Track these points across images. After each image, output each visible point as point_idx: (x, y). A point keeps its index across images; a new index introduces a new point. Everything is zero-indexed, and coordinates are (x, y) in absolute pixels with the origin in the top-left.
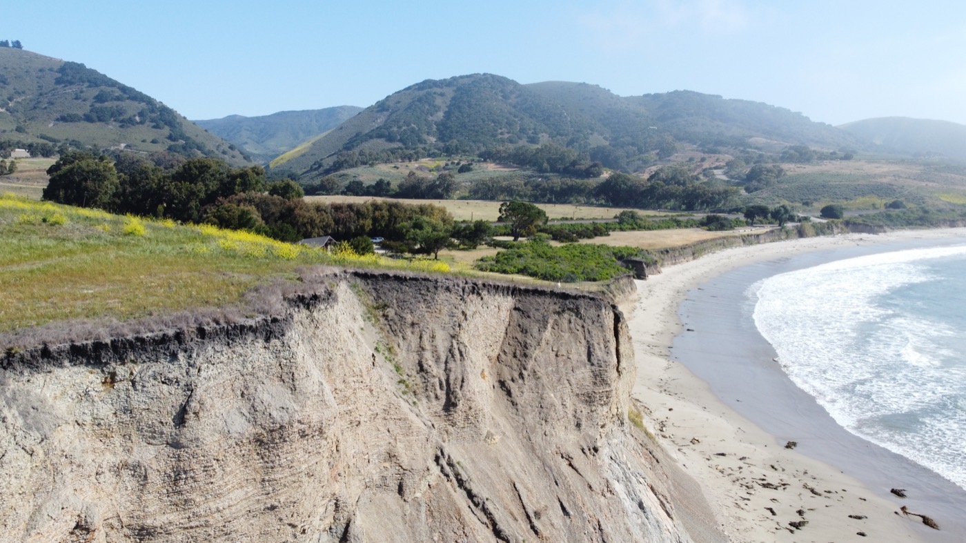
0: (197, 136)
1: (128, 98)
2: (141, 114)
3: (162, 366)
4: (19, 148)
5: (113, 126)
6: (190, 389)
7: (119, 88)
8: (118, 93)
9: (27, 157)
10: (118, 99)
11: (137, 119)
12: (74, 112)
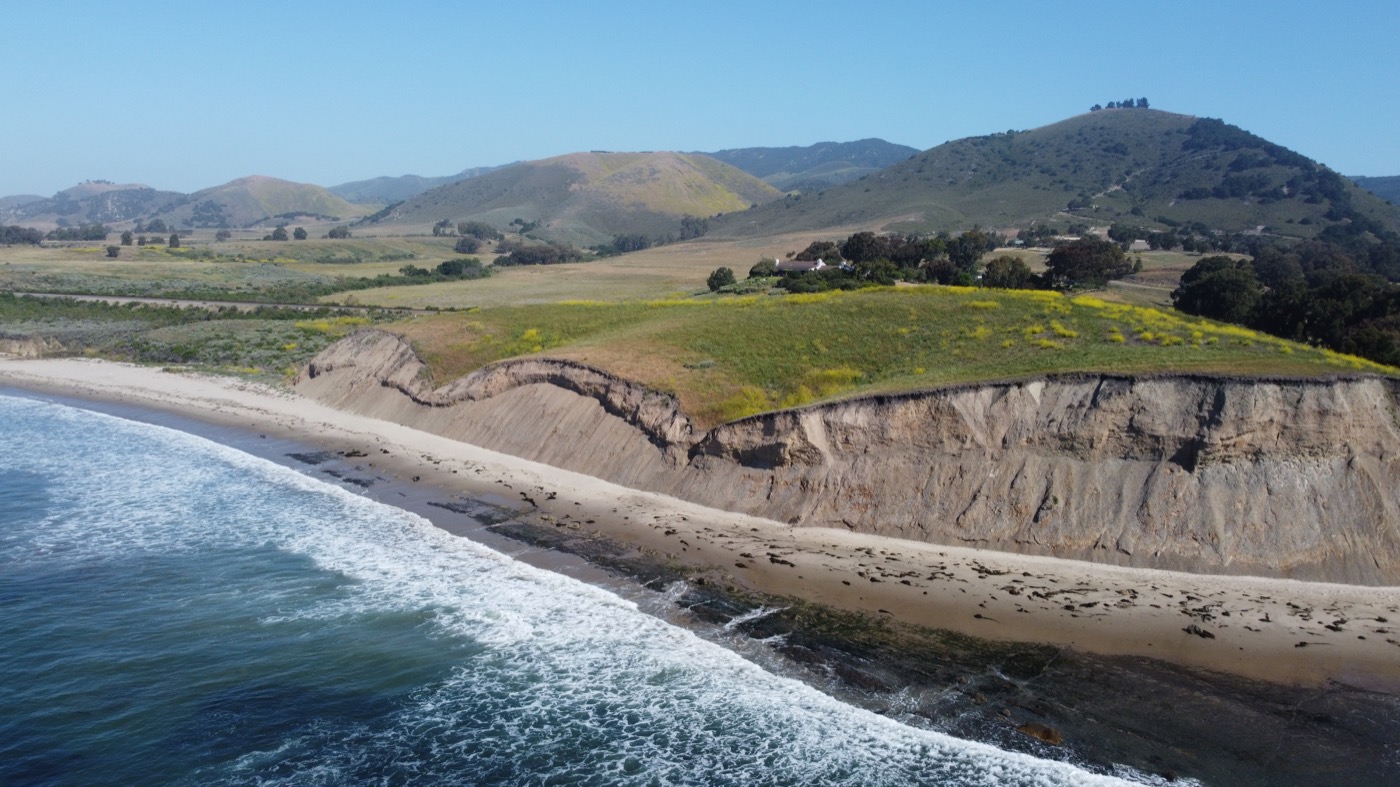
0: (1371, 211)
1: (1276, 162)
2: (1291, 184)
3: (1296, 388)
4: (1140, 238)
5: (1249, 203)
6: (1302, 395)
7: (1265, 149)
8: (1262, 156)
9: (1147, 250)
10: (1262, 164)
11: (1285, 190)
12: (1202, 186)
